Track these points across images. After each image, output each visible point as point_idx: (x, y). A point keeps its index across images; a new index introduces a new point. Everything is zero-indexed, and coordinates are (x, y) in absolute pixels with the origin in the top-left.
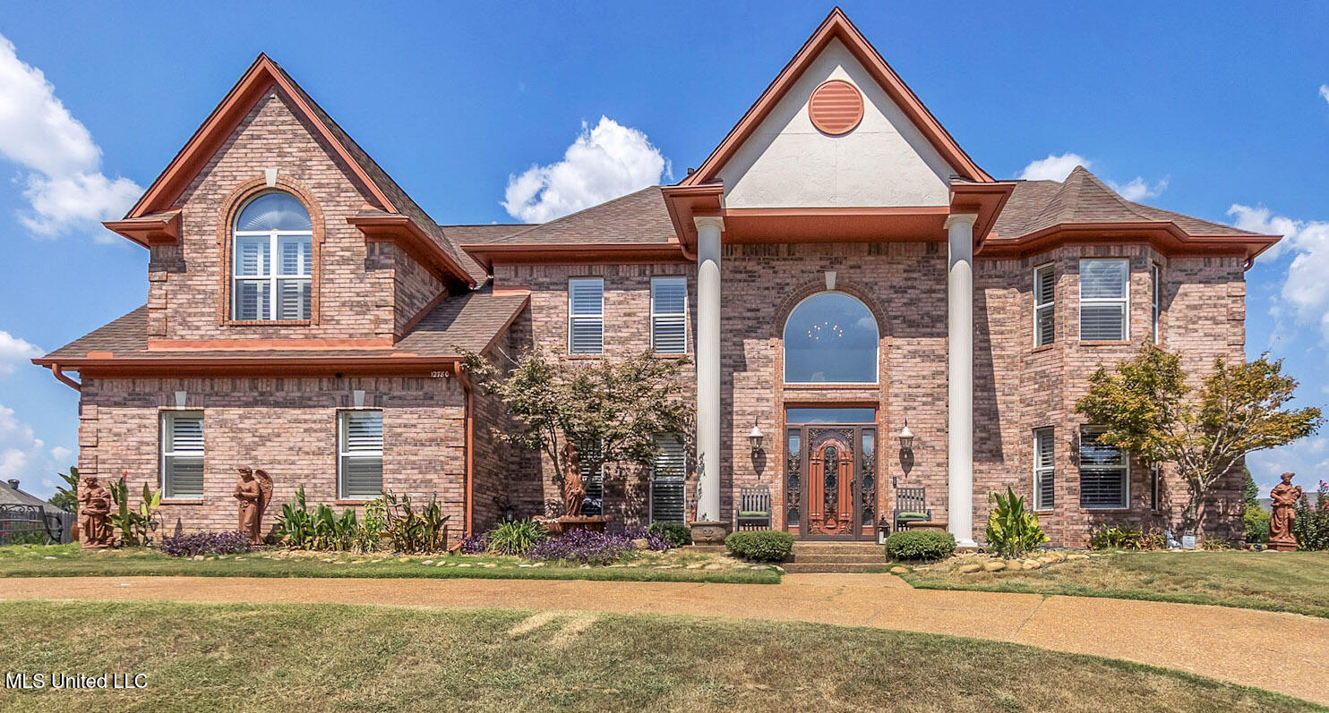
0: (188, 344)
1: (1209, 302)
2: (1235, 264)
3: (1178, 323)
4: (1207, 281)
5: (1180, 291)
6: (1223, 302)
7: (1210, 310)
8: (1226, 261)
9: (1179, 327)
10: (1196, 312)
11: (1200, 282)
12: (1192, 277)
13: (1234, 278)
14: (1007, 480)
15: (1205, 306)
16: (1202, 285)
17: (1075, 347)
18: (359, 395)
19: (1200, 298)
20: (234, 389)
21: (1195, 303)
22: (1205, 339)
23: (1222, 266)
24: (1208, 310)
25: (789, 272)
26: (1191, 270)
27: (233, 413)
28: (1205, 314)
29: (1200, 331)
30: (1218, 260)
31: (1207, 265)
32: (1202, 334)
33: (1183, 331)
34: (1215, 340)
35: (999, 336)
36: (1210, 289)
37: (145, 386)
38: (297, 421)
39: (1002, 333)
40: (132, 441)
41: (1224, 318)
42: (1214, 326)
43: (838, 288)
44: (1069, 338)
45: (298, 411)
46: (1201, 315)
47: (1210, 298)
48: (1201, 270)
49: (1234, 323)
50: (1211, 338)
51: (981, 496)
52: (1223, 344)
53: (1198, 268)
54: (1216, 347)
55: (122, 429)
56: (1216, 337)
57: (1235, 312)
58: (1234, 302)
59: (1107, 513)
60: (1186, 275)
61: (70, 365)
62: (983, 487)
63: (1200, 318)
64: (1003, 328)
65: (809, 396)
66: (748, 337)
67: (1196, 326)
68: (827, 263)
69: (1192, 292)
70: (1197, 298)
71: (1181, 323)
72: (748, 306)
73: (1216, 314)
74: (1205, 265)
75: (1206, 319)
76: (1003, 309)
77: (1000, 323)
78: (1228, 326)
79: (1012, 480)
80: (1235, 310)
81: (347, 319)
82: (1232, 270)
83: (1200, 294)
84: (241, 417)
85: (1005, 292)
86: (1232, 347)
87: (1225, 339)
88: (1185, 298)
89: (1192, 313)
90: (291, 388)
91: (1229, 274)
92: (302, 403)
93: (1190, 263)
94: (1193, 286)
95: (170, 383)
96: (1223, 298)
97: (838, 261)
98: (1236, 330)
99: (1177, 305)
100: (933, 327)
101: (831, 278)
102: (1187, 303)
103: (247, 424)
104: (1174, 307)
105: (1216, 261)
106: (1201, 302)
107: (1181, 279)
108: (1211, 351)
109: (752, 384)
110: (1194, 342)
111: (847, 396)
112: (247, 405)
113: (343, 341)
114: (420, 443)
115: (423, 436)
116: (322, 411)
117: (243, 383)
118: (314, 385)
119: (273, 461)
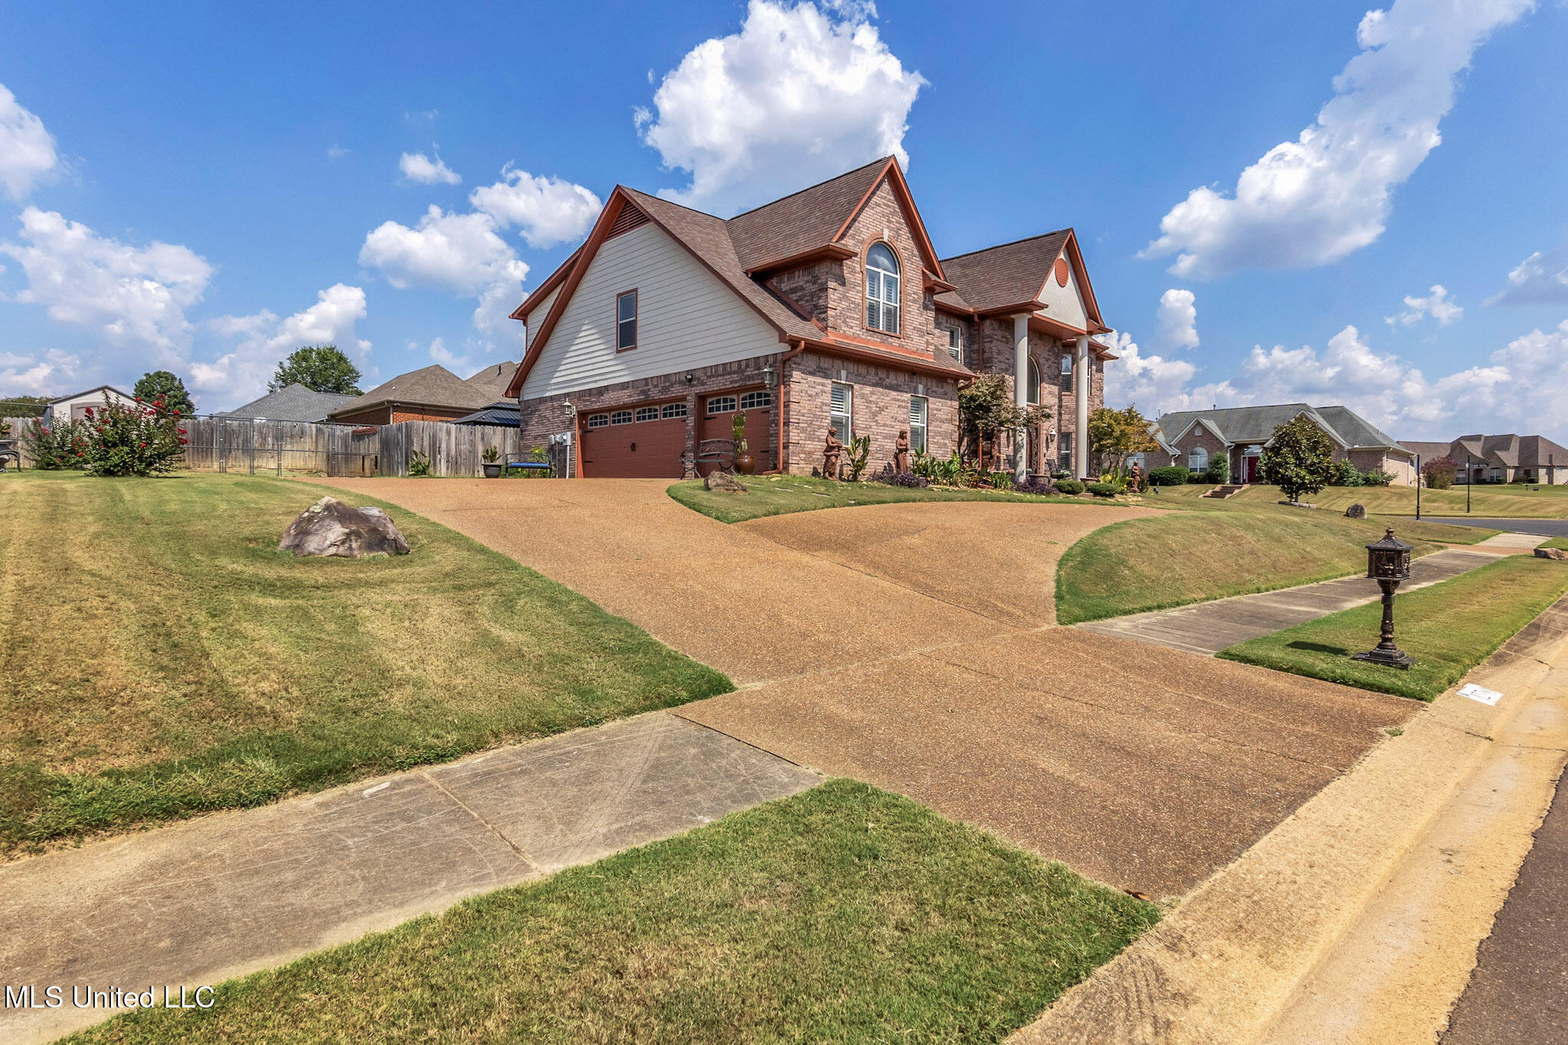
0: (847, 337)
18: (921, 387)
20: (868, 373)
27: (868, 389)
37: (826, 363)
38: (895, 400)
40: (818, 401)
45: (895, 393)
55: (812, 392)
81: (915, 337)
84: (872, 393)
90: (892, 379)
92: (896, 388)
95: (838, 363)
103: (874, 398)
112: (874, 385)
113: (914, 352)
114: (942, 421)
115: (944, 417)
116: (905, 395)
117: (872, 371)
118: (902, 379)
119: (885, 425)
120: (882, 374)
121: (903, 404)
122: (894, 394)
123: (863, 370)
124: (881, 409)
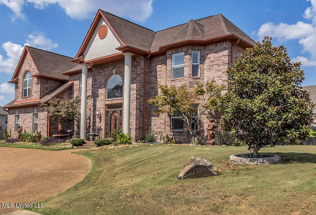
0: (18, 102)
1: (217, 59)
2: (225, 44)
3: (207, 68)
4: (216, 52)
5: (208, 57)
6: (221, 58)
7: (217, 61)
8: (222, 44)
9: (208, 69)
10: (212, 63)
11: (214, 53)
12: (212, 51)
13: (225, 49)
14: (161, 122)
15: (215, 61)
16: (215, 54)
17: (169, 81)
18: (36, 110)
19: (214, 58)
21: (213, 60)
22: (215, 72)
23: (221, 46)
24: (216, 62)
25: (107, 71)
26: (211, 49)
28: (216, 63)
29: (214, 69)
30: (220, 44)
31: (216, 46)
32: (214, 70)
33: (208, 70)
34: (218, 71)
35: (160, 79)
36: (217, 55)
38: (29, 116)
39: (161, 78)
40: (12, 121)
41: (221, 64)
42: (218, 67)
43: (116, 73)
44: (168, 79)
46: (214, 64)
47: (217, 58)
48: (214, 49)
49: (225, 65)
50: (217, 71)
51: (155, 127)
52: (221, 73)
53: (213, 48)
54: (218, 74)
56: (219, 71)
57: (225, 61)
58: (224, 58)
59: (177, 132)
60: (210, 51)
61: (6, 108)
62: (156, 124)
63: (214, 65)
64: (161, 76)
65: (110, 102)
66: (100, 89)
67: (213, 68)
68: (113, 67)
69: (212, 56)
70: (213, 58)
71: (208, 68)
72: (99, 81)
73: (219, 63)
74: (216, 47)
75: (216, 65)
76: (161, 71)
77: (160, 75)
78: (223, 66)
79: (162, 122)
80: (224, 60)
81: (35, 95)
82: (224, 47)
83: (214, 57)
84: (23, 116)
85: (162, 65)
86: (224, 73)
87: (221, 71)
88: (210, 59)
89: (211, 64)
91: (223, 48)
92: (29, 112)
93: (211, 47)
94: (212, 54)
95: (16, 110)
96: (221, 57)
97: (115, 66)
98: (225, 67)
99: (207, 61)
100: (134, 81)
101: (114, 71)
102: (210, 60)
104: (206, 62)
105: (219, 45)
106: (214, 59)
107: (208, 53)
108: (217, 76)
109: (100, 100)
110: (212, 73)
111: (117, 102)
112: (24, 113)
113: (34, 100)
114: (42, 120)
115: (43, 118)
116: (31, 114)
117: (23, 109)
118: (31, 109)
119: (26, 124)
120: (26, 109)
121: (31, 117)
122: (29, 114)
123: (21, 109)
124: (25, 120)
